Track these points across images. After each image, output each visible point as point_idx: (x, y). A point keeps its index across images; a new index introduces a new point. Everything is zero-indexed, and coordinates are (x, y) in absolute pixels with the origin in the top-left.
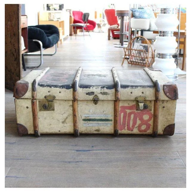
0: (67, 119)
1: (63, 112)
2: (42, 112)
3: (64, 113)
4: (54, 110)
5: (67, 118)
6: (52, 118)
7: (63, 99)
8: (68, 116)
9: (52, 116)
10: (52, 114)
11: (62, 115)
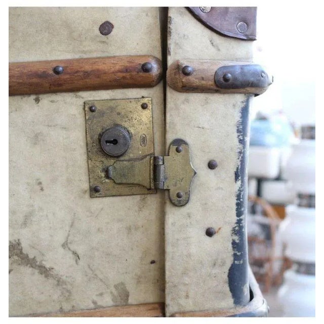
0: (37, 277)
1: (80, 250)
2: (80, 120)
3: (75, 253)
4: (94, 191)
5: (45, 271)
6: (43, 180)
7: (169, 249)
8: (59, 282)
9: (54, 180)
10: (69, 181)
11: (63, 240)
